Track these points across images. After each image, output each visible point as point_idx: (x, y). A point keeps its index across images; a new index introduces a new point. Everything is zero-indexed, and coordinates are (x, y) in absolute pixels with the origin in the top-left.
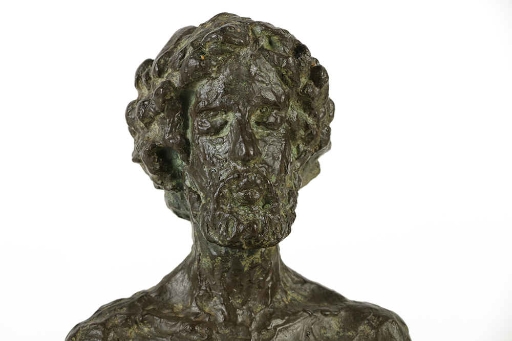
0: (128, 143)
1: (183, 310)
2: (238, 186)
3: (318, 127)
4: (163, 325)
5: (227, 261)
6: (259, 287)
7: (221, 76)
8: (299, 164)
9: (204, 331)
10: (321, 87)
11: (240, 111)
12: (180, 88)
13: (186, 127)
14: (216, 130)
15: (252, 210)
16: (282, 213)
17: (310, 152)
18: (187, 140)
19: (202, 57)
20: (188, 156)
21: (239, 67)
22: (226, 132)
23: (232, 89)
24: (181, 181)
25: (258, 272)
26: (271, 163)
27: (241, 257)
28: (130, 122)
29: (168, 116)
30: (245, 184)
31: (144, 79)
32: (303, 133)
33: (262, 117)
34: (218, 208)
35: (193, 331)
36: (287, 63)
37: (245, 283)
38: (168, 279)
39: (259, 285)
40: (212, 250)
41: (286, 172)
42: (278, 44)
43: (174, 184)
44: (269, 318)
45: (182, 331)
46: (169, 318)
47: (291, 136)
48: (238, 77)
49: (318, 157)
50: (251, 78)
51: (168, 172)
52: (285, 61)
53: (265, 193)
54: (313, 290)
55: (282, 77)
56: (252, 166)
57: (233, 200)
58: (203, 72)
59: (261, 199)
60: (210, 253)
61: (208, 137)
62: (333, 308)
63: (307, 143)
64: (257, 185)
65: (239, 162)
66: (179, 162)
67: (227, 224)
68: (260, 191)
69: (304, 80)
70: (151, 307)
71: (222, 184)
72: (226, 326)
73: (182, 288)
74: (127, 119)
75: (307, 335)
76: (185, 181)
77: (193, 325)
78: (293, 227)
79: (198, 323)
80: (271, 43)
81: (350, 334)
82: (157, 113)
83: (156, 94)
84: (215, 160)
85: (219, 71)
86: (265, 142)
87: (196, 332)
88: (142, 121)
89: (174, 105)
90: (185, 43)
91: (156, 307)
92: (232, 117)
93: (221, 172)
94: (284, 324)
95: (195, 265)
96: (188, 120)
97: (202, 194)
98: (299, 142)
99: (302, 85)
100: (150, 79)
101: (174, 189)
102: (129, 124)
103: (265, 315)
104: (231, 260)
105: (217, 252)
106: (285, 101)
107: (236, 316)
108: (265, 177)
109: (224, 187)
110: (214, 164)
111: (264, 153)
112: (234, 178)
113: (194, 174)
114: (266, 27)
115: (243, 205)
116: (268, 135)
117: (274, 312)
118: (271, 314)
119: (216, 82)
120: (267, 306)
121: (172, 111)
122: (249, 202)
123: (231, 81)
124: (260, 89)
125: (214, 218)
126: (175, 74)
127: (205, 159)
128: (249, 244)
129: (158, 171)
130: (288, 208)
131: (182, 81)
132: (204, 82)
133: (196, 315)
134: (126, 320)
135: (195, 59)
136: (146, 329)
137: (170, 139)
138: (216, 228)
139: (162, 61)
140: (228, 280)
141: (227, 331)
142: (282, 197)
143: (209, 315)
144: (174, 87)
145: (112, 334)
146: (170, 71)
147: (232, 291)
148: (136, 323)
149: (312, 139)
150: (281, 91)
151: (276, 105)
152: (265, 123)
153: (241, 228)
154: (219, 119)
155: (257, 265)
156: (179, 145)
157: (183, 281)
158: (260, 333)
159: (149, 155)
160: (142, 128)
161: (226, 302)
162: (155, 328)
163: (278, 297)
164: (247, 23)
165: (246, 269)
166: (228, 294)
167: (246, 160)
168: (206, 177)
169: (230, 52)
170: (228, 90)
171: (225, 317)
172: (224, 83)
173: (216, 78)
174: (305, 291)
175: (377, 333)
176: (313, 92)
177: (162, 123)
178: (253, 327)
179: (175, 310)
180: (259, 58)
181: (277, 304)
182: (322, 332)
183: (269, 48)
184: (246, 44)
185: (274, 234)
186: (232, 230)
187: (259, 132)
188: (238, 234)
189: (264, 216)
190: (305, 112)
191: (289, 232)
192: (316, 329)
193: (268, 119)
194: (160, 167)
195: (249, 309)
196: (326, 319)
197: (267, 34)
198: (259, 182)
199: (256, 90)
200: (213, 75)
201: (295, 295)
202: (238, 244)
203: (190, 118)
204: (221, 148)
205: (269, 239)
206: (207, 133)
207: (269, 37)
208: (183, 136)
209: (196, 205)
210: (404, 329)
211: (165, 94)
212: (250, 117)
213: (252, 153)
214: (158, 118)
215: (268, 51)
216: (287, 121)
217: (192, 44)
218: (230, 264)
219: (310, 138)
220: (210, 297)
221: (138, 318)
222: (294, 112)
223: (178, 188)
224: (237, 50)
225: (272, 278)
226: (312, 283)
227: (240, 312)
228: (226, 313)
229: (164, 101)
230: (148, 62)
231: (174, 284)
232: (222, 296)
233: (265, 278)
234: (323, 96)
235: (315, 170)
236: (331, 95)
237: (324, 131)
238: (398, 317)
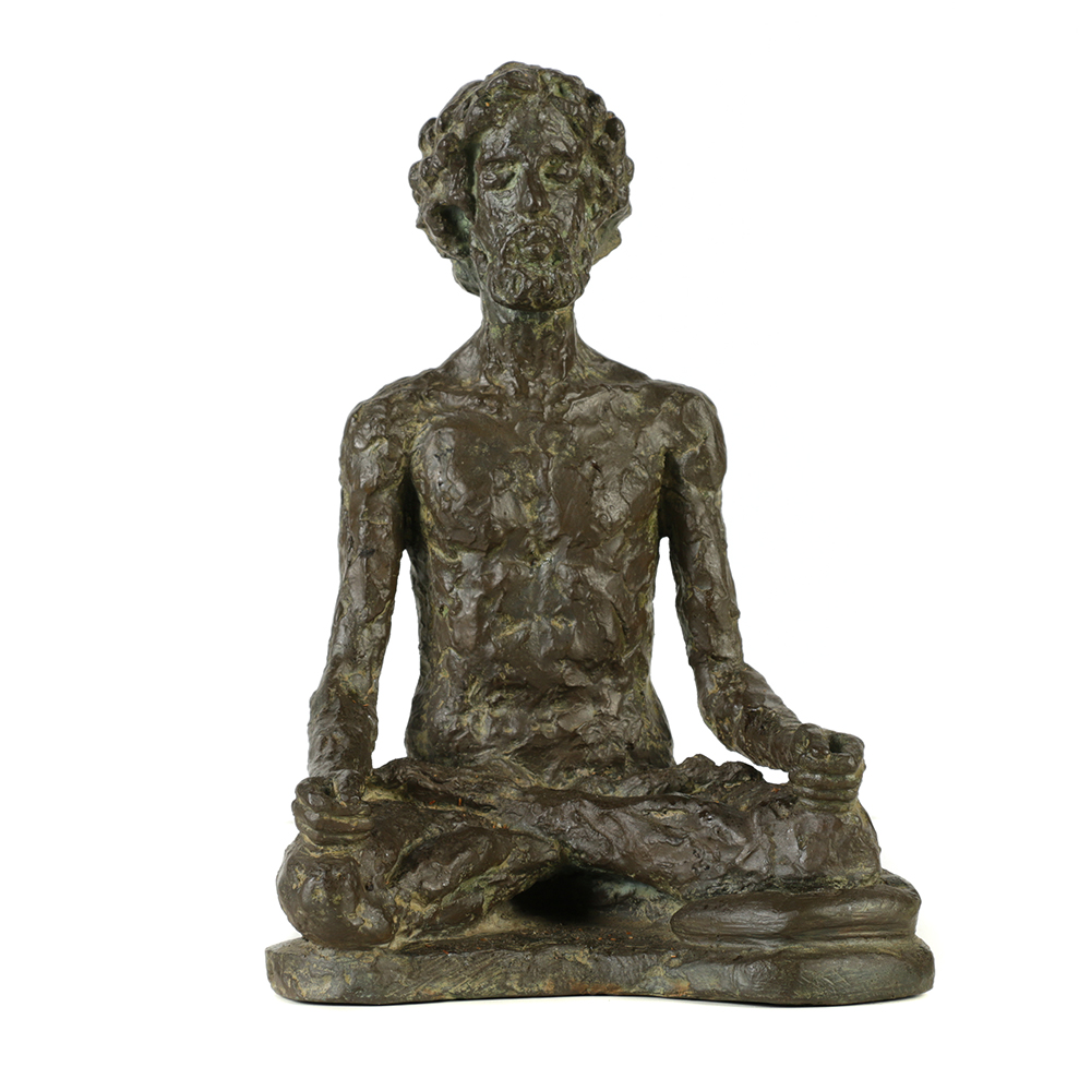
0: (413, 210)
1: (471, 385)
2: (525, 240)
3: (615, 185)
4: (450, 400)
5: (517, 329)
6: (553, 359)
7: (507, 125)
8: (594, 225)
9: (493, 404)
10: (616, 140)
11: (527, 160)
12: (464, 140)
13: (471, 183)
14: (502, 183)
15: (541, 267)
16: (574, 272)
17: (606, 213)
18: (473, 197)
19: (487, 104)
20: (474, 214)
21: (526, 115)
22: (513, 184)
23: (519, 138)
24: (467, 244)
25: (551, 342)
26: (562, 218)
27: (532, 324)
28: (413, 184)
29: (452, 171)
30: (533, 237)
31: (427, 136)
32: (598, 191)
33: (551, 169)
34: (505, 264)
35: (482, 404)
36: (579, 110)
37: (537, 354)
38: (457, 354)
39: (552, 356)
40: (501, 318)
41: (578, 228)
42: (569, 92)
43: (460, 248)
44: (563, 391)
45: (470, 405)
46: (456, 393)
47: (584, 192)
48: (525, 126)
49: (616, 223)
50: (540, 126)
51: (453, 234)
52: (576, 109)
53: (555, 248)
54: (613, 368)
55: (574, 126)
56: (541, 218)
57: (521, 256)
58: (487, 121)
59: (551, 255)
60: (499, 321)
61: (495, 191)
62: (635, 385)
63: (603, 203)
64: (546, 239)
65: (527, 214)
66: (465, 223)
67: (515, 280)
68: (549, 245)
69: (597, 133)
70: (437, 383)
71: (508, 239)
72: (517, 399)
73: (470, 362)
74: (410, 181)
75: (605, 410)
76: (470, 241)
77: (482, 398)
78: (587, 289)
79: (488, 396)
80: (561, 90)
81: (652, 411)
82: (440, 169)
83: (439, 148)
84: (501, 214)
85: (505, 119)
86: (555, 195)
87: (485, 405)
88: (425, 180)
89: (459, 159)
90: (470, 93)
91: (443, 384)
92: (519, 169)
93: (508, 227)
94: (580, 398)
95: (484, 337)
96: (473, 175)
97: (488, 254)
98: (595, 201)
99: (595, 138)
100: (434, 135)
101: (460, 253)
102: (412, 187)
103: (559, 388)
104: (522, 328)
105: (506, 319)
106: (576, 153)
107: (528, 388)
108: (554, 231)
109: (510, 242)
110: (500, 220)
111: (554, 207)
112: (521, 232)
113: (479, 231)
114: (556, 74)
115: (531, 261)
116: (559, 188)
117: (569, 386)
118: (566, 388)
119: (502, 131)
120: (561, 379)
121: (456, 166)
122: (538, 257)
123: (518, 129)
124: (550, 137)
125: (500, 276)
126: (459, 125)
127: (491, 215)
128: (538, 302)
129: (443, 232)
130: (581, 268)
131: (466, 132)
132: (490, 131)
133: (485, 388)
134: (411, 395)
135: (479, 106)
136: (432, 405)
137: (454, 195)
138: (502, 285)
139: (446, 115)
140: (519, 351)
141: (518, 404)
142: (575, 256)
143: (499, 388)
144: (458, 140)
145: (395, 409)
146: (454, 123)
147: (523, 362)
148: (422, 399)
149: (609, 198)
150: (573, 142)
151: (567, 156)
152: (555, 174)
153: (529, 284)
154: (505, 171)
155: (550, 333)
156: (464, 201)
157: (471, 355)
158: (553, 406)
159: (433, 215)
160: (426, 189)
161: (516, 374)
162: (442, 403)
163: (574, 371)
164: (536, 71)
165: (538, 338)
166: (520, 366)
167: (533, 212)
168: (492, 235)
169: (517, 99)
170: (515, 139)
171: (515, 389)
172: (511, 132)
173: (502, 127)
174: (605, 368)
175: (681, 410)
176: (608, 145)
177: (445, 180)
178: (546, 400)
179: (463, 385)
180: (549, 106)
181: (572, 378)
182: (622, 408)
183: (559, 95)
184: (534, 90)
185: (564, 293)
186: (520, 287)
187: (549, 184)
188: (526, 291)
189: (555, 272)
190: (600, 168)
191: (581, 293)
192: (614, 403)
193: (558, 170)
194: (445, 228)
195: (543, 382)
196: (626, 395)
197: (557, 80)
198: (547, 235)
199: (545, 138)
200: (499, 124)
201: (594, 373)
202: (526, 302)
203: (476, 173)
204: (507, 201)
205: (560, 298)
206: (492, 187)
207: (559, 84)
208: (469, 192)
209: (482, 265)
210: (711, 408)
211: (448, 147)
212: (538, 167)
213: (540, 203)
214: (441, 174)
215: (558, 98)
216: (580, 176)
217: (477, 93)
218: (520, 333)
219: (606, 197)
220: (500, 370)
221: (424, 393)
222: (588, 166)
223: (464, 253)
224: (525, 96)
225: (567, 351)
226: (612, 361)
227: (531, 384)
228: (517, 385)
229: (447, 155)
230: (432, 121)
231: (462, 359)
232: (513, 367)
233: (559, 350)
234: (619, 151)
235: (616, 240)
236: (629, 152)
237: (622, 190)
238: (704, 396)
